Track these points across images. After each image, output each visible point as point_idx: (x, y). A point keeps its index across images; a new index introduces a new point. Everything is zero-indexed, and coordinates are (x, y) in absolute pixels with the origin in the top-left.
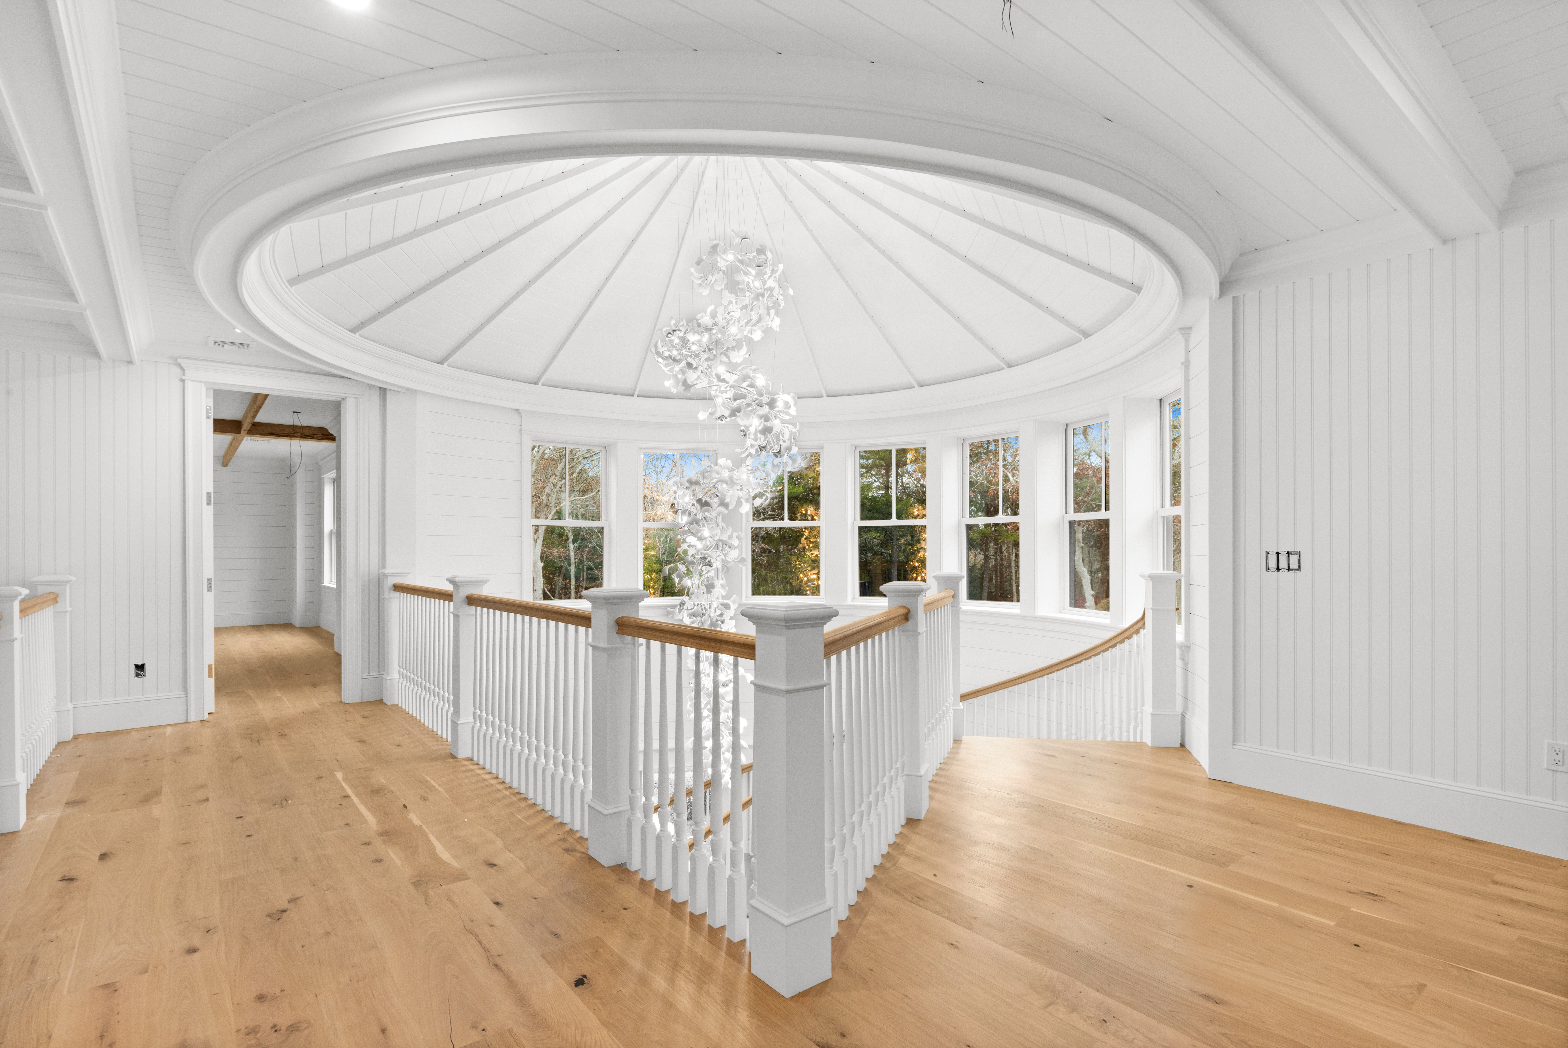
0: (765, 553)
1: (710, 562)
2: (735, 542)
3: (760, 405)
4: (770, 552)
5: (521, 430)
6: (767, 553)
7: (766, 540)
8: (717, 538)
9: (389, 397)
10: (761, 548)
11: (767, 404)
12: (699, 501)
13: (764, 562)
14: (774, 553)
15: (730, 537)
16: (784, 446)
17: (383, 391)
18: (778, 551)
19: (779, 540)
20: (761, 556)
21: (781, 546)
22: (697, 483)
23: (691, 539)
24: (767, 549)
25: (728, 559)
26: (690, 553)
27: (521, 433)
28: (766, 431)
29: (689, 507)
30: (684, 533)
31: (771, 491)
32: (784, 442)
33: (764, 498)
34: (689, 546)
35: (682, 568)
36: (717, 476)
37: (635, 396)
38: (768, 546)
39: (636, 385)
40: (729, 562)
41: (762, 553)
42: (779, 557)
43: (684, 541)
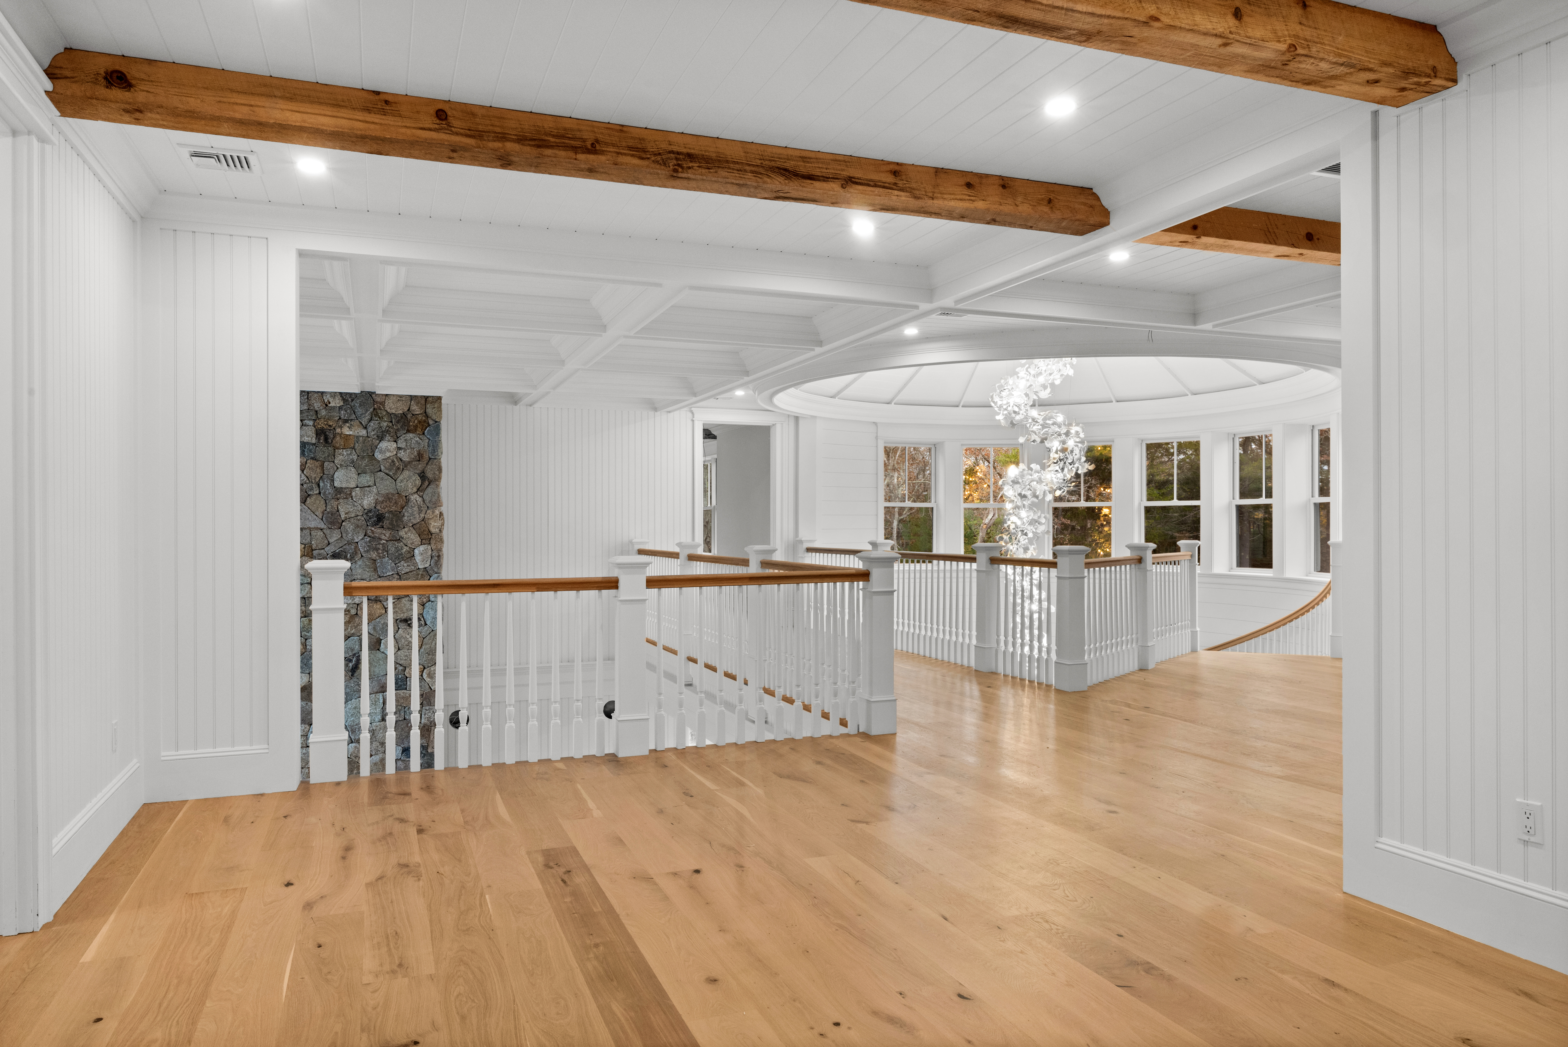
0: (1067, 530)
1: (1026, 533)
2: (1043, 521)
3: (1060, 435)
4: (1073, 528)
5: (877, 436)
6: (1070, 530)
7: (1069, 513)
8: (1030, 518)
9: (801, 422)
10: (1062, 524)
11: (1064, 434)
12: (1020, 495)
13: (1065, 541)
14: (1079, 530)
15: (1039, 517)
16: (1076, 457)
17: (797, 418)
18: (1084, 528)
19: (1085, 513)
20: (1061, 533)
21: (1089, 521)
22: (1018, 483)
23: (1013, 518)
24: (1069, 525)
25: (1038, 531)
26: (1011, 528)
27: (877, 439)
28: (1064, 450)
29: (1013, 498)
30: (1010, 514)
31: (1067, 486)
32: (1076, 455)
33: (1063, 490)
34: (1012, 523)
35: (1005, 537)
36: (1030, 477)
37: (960, 406)
38: (1071, 521)
39: (962, 398)
40: (1039, 533)
41: (1063, 530)
42: (1085, 535)
43: (1009, 520)
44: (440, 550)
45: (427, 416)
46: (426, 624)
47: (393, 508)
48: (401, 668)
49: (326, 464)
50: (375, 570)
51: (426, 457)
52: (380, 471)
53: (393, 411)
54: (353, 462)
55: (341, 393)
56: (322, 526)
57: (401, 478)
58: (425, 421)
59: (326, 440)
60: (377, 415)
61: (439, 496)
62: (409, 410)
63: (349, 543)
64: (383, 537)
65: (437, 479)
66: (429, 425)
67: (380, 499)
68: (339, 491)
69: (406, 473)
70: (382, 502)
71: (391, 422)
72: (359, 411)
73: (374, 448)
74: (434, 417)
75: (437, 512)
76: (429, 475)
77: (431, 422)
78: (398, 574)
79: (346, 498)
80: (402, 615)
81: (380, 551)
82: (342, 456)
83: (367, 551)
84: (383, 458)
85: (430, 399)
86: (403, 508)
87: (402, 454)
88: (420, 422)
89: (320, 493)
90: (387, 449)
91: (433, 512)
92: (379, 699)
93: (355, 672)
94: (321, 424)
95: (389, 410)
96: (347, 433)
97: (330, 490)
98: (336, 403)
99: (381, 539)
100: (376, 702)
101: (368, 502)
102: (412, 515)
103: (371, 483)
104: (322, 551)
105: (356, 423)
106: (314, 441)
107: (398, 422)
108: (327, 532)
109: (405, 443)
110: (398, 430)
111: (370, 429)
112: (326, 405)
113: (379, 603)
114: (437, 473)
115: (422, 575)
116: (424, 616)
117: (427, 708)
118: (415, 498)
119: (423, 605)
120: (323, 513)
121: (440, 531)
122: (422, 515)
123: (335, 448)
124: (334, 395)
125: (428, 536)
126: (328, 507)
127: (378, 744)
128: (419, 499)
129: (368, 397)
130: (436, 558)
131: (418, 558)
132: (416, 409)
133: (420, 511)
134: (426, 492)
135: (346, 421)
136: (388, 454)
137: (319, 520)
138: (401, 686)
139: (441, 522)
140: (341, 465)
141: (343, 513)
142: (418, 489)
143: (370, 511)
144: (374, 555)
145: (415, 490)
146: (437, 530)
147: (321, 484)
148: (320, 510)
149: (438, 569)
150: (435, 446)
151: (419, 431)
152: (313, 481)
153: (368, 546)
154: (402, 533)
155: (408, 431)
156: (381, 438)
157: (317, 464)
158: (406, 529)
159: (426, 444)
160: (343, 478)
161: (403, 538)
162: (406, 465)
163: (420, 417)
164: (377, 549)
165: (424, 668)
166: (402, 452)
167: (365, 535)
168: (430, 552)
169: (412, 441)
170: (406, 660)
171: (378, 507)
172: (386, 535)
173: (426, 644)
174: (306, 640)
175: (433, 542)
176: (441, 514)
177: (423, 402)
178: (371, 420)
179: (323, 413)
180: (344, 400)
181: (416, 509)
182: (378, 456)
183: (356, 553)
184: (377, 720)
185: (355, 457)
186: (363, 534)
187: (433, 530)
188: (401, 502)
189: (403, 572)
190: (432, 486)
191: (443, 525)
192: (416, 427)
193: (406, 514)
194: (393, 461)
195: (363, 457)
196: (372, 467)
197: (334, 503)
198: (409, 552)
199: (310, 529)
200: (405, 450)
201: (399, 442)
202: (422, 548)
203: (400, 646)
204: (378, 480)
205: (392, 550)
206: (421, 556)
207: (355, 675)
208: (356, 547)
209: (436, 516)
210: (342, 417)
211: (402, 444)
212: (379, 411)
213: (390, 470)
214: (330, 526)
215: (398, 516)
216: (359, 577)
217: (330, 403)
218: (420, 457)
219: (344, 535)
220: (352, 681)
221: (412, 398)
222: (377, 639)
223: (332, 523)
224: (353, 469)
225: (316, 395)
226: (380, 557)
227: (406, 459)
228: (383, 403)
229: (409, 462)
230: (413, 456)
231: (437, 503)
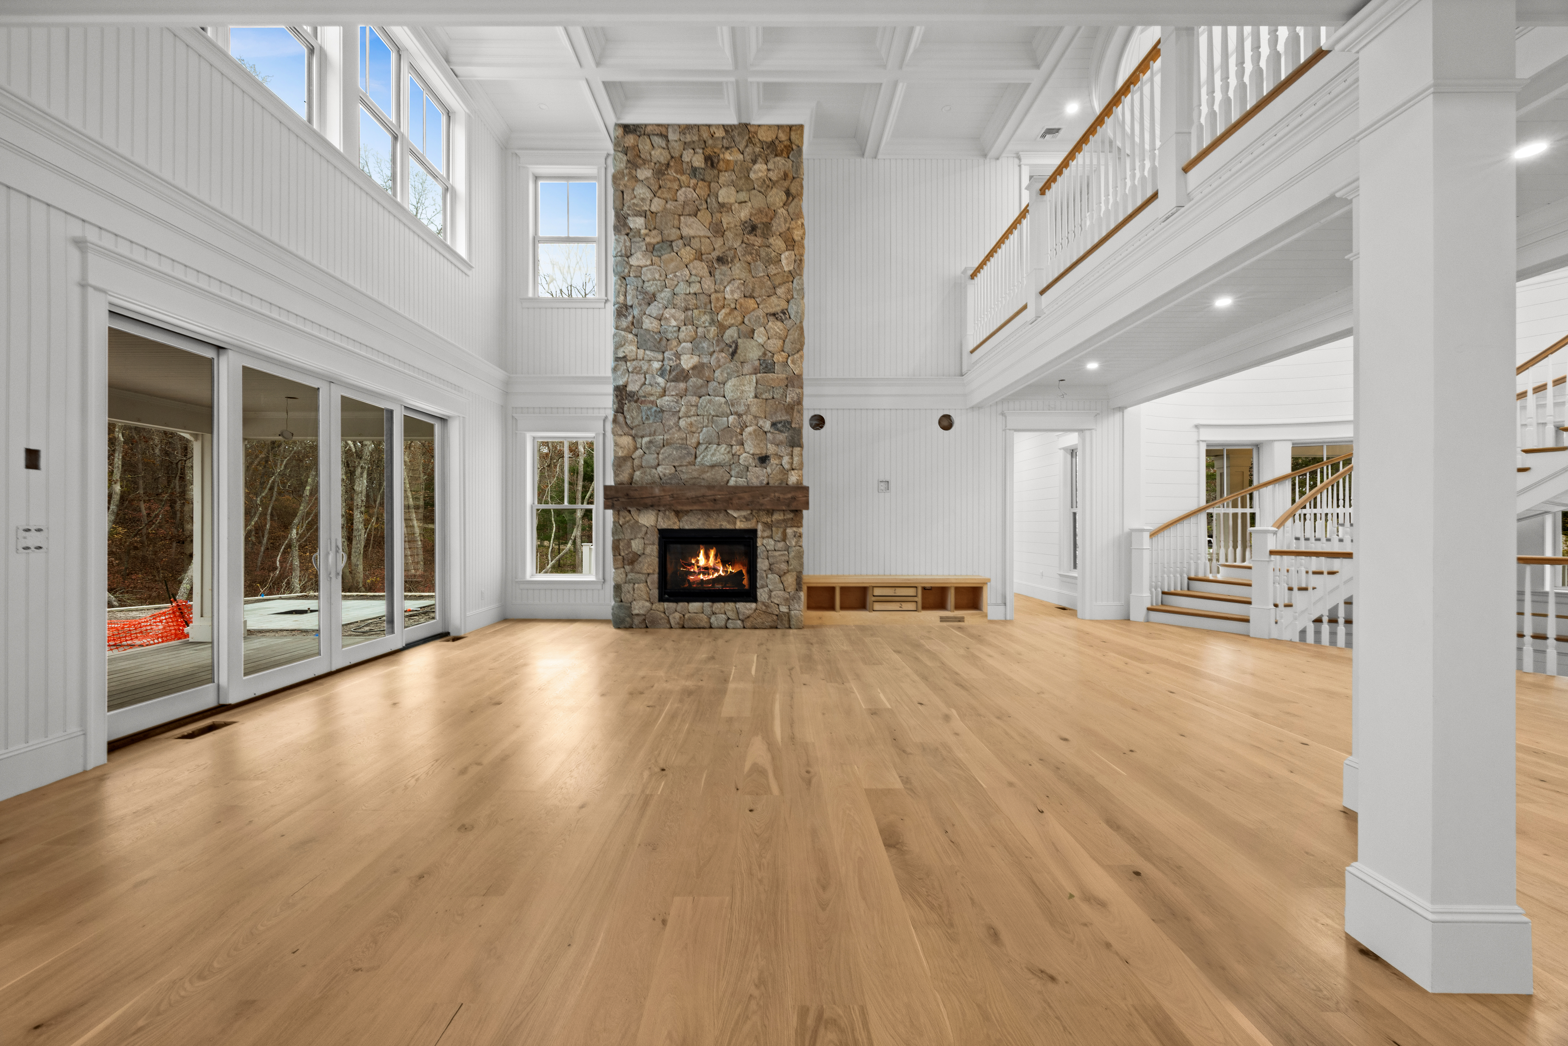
44: (802, 255)
45: (791, 142)
46: (790, 318)
47: (765, 220)
48: (771, 354)
49: (712, 184)
50: (750, 271)
51: (790, 175)
52: (754, 189)
53: (764, 139)
54: (732, 181)
55: (723, 126)
56: (709, 234)
57: (770, 194)
58: (789, 146)
59: (712, 165)
60: (751, 142)
61: (801, 208)
62: (777, 138)
63: (730, 249)
64: (756, 243)
65: (800, 195)
66: (793, 149)
67: (754, 212)
68: (722, 205)
69: (775, 190)
70: (756, 215)
71: (763, 148)
72: (737, 139)
73: (749, 170)
74: (797, 142)
75: (799, 223)
76: (793, 191)
77: (794, 147)
78: (768, 276)
79: (728, 212)
80: (771, 310)
81: (754, 256)
82: (724, 177)
83: (744, 255)
84: (756, 177)
85: (794, 128)
86: (772, 219)
87: (771, 175)
88: (785, 146)
89: (707, 208)
90: (759, 170)
91: (796, 223)
92: (752, 380)
93: (734, 355)
94: (708, 151)
95: (761, 138)
96: (728, 158)
97: (716, 205)
98: (720, 133)
99: (754, 245)
100: (750, 381)
101: (744, 214)
102: (779, 225)
103: (747, 199)
104: (710, 256)
105: (735, 149)
106: (703, 166)
107: (768, 148)
108: (713, 239)
109: (773, 165)
110: (768, 155)
111: (746, 154)
112: (712, 136)
113: (753, 299)
114: (800, 189)
115: (787, 276)
116: (789, 311)
117: (791, 389)
118: (782, 211)
119: (788, 302)
120: (710, 224)
121: (802, 238)
122: (787, 225)
123: (720, 171)
124: (718, 126)
125: (792, 244)
126: (714, 218)
127: (752, 417)
128: (785, 212)
129: (745, 127)
130: (799, 262)
131: (784, 262)
132: (783, 136)
133: (786, 221)
134: (790, 206)
135: (727, 148)
136: (760, 174)
137: (706, 230)
138: (770, 369)
139: (802, 231)
140: (724, 185)
141: (725, 224)
142: (784, 204)
143: (746, 222)
144: (749, 258)
145: (782, 204)
146: (800, 238)
147: (709, 200)
148: (708, 222)
149: (800, 271)
150: (798, 166)
151: (785, 154)
152: (703, 198)
153: (745, 251)
154: (771, 240)
155: (776, 155)
156: (754, 162)
157: (706, 184)
158: (774, 237)
159: (791, 165)
160: (726, 195)
161: (771, 245)
162: (774, 183)
163: (785, 143)
164: (751, 254)
165: (789, 356)
166: (771, 173)
167: (742, 243)
168: (793, 257)
169: (780, 163)
170: (774, 347)
171: (752, 219)
172: (757, 241)
173: (790, 335)
174: (697, 328)
175: (796, 248)
176: (803, 224)
177: (788, 130)
178: (747, 146)
179: (710, 142)
180: (726, 131)
181: (782, 219)
182: (753, 176)
183: (735, 257)
184: (751, 396)
185: (734, 178)
186: (741, 241)
187: (796, 238)
188: (771, 213)
189: (772, 274)
190: (796, 200)
191: (804, 234)
192: (782, 151)
193: (774, 224)
194: (764, 181)
195: (741, 178)
196: (747, 186)
197: (718, 215)
198: (777, 257)
199: (700, 237)
200: (773, 170)
201: (769, 164)
202: (787, 253)
203: (769, 335)
204: (752, 197)
205: (763, 254)
206: (787, 261)
207: (735, 358)
208: (735, 252)
209: (799, 226)
210: (725, 145)
211: (771, 165)
212: (753, 139)
213: (761, 187)
214: (715, 235)
215: (767, 226)
216: (737, 277)
217: (715, 133)
218: (785, 176)
219: (726, 242)
220: (732, 363)
221: (779, 127)
222: (751, 329)
223: (717, 232)
224: (733, 188)
225: (704, 128)
226: (753, 260)
227: (774, 178)
228: (756, 133)
229: (777, 181)
230: (780, 176)
231: (799, 215)
